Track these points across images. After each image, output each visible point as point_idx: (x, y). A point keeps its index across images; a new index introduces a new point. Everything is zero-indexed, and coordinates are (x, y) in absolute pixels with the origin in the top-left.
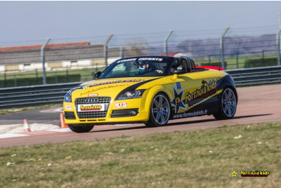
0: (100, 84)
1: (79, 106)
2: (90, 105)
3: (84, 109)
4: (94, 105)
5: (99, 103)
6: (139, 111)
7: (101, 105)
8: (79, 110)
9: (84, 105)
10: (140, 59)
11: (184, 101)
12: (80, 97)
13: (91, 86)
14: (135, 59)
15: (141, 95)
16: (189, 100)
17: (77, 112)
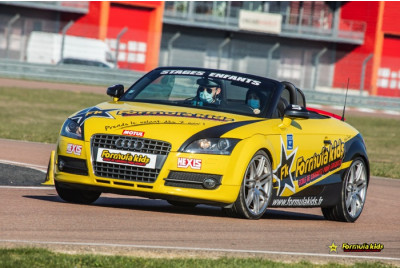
0: (144, 114)
1: (100, 150)
2: (124, 152)
3: (111, 159)
4: (133, 153)
5: (145, 151)
6: (223, 181)
7: (149, 155)
8: (100, 159)
9: (111, 151)
10: (212, 75)
11: (293, 174)
12: (103, 131)
13: (124, 114)
14: (201, 73)
15: (230, 150)
16: (301, 173)
17: (95, 162)
